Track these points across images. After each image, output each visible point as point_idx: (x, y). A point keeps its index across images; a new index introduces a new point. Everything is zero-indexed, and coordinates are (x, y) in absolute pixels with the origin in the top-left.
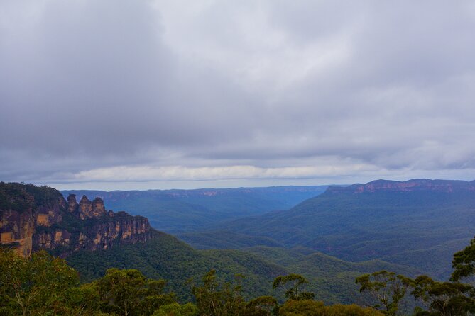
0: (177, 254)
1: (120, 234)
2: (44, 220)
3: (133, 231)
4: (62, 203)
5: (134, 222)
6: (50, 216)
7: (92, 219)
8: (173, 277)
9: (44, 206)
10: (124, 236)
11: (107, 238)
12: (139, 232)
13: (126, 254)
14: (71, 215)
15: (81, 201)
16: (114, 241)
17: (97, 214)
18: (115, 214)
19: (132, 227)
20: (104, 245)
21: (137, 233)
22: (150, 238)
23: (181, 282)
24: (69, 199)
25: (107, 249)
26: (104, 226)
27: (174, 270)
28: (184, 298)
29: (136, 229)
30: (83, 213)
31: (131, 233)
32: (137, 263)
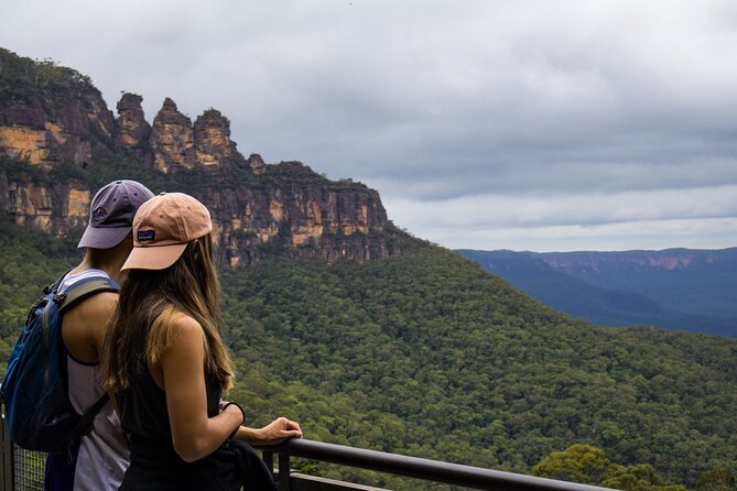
0: (471, 304)
1: (285, 229)
2: (33, 146)
3: (326, 224)
4: (100, 116)
5: (332, 198)
6: (50, 139)
7: (193, 173)
8: (447, 364)
9: (28, 103)
10: (299, 239)
11: (240, 236)
12: (348, 231)
13: (298, 286)
14: (127, 155)
15: (161, 117)
16: (265, 249)
17: (208, 160)
18: (269, 167)
19: (324, 214)
20: (229, 255)
21: (340, 231)
22: (385, 253)
23: (474, 377)
24: (120, 107)
25: (239, 268)
26: (230, 197)
27: (457, 345)
28: (475, 421)
29: (338, 220)
30: (164, 154)
31: (319, 231)
32: (331, 314)
